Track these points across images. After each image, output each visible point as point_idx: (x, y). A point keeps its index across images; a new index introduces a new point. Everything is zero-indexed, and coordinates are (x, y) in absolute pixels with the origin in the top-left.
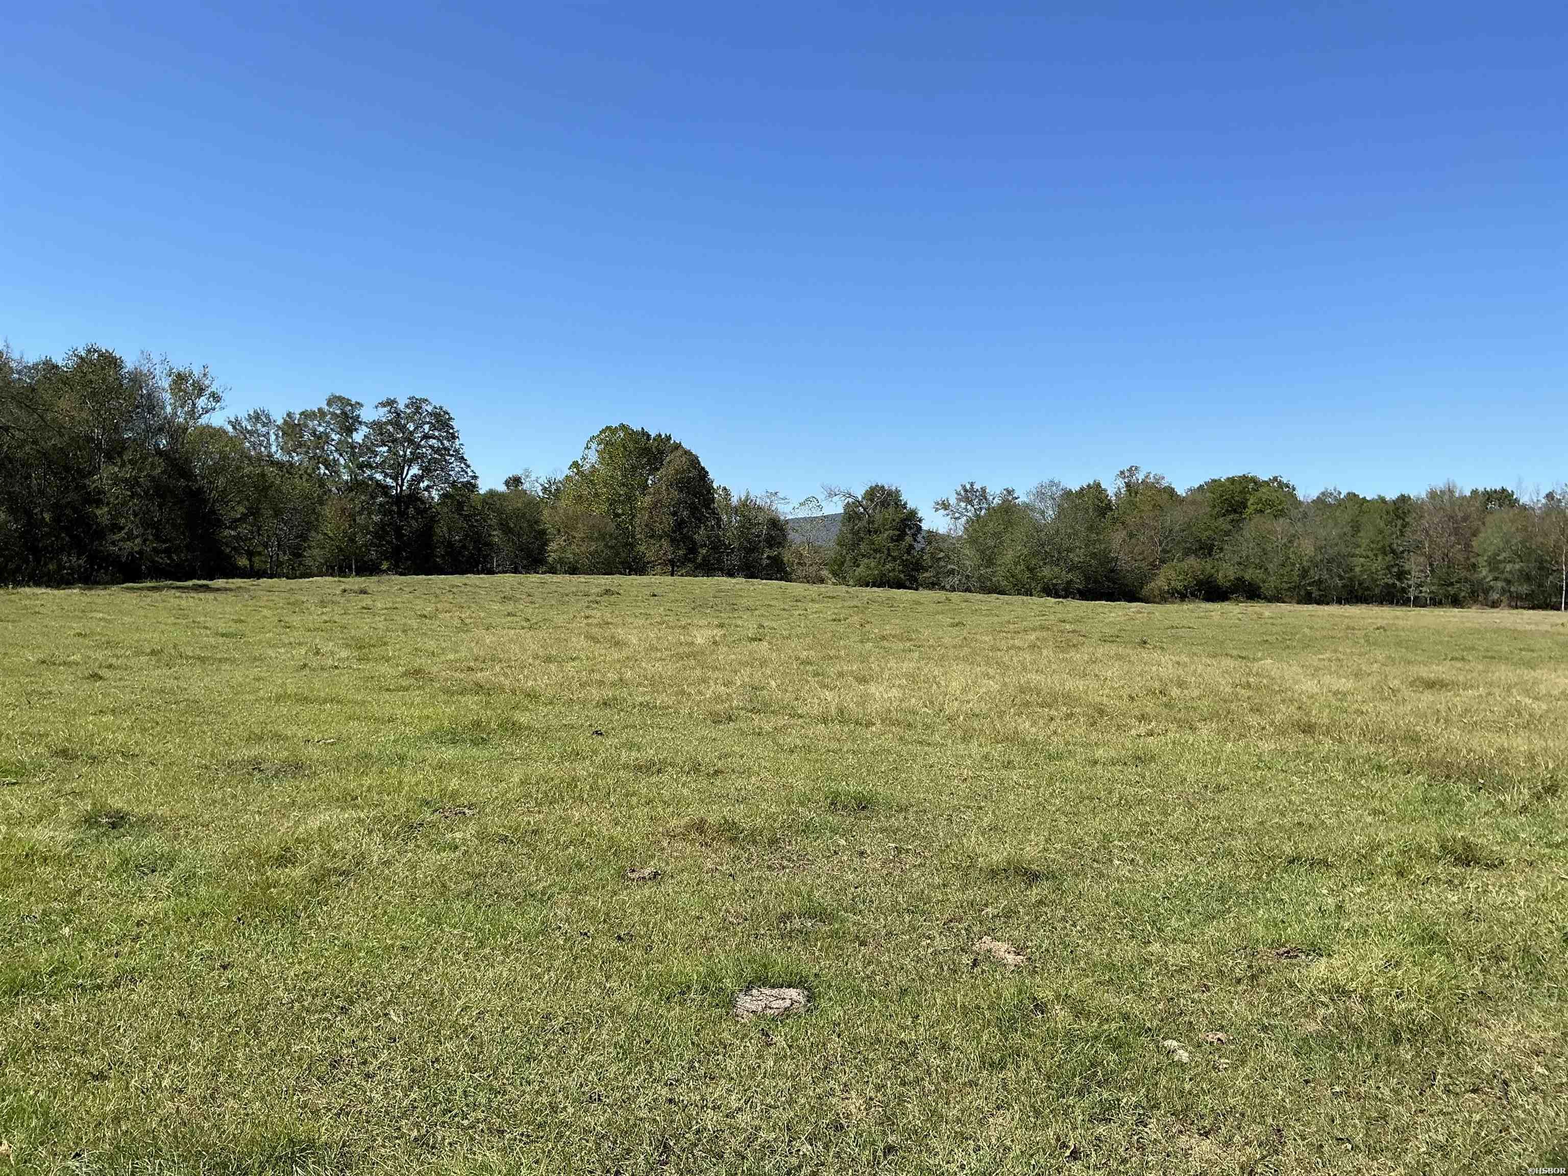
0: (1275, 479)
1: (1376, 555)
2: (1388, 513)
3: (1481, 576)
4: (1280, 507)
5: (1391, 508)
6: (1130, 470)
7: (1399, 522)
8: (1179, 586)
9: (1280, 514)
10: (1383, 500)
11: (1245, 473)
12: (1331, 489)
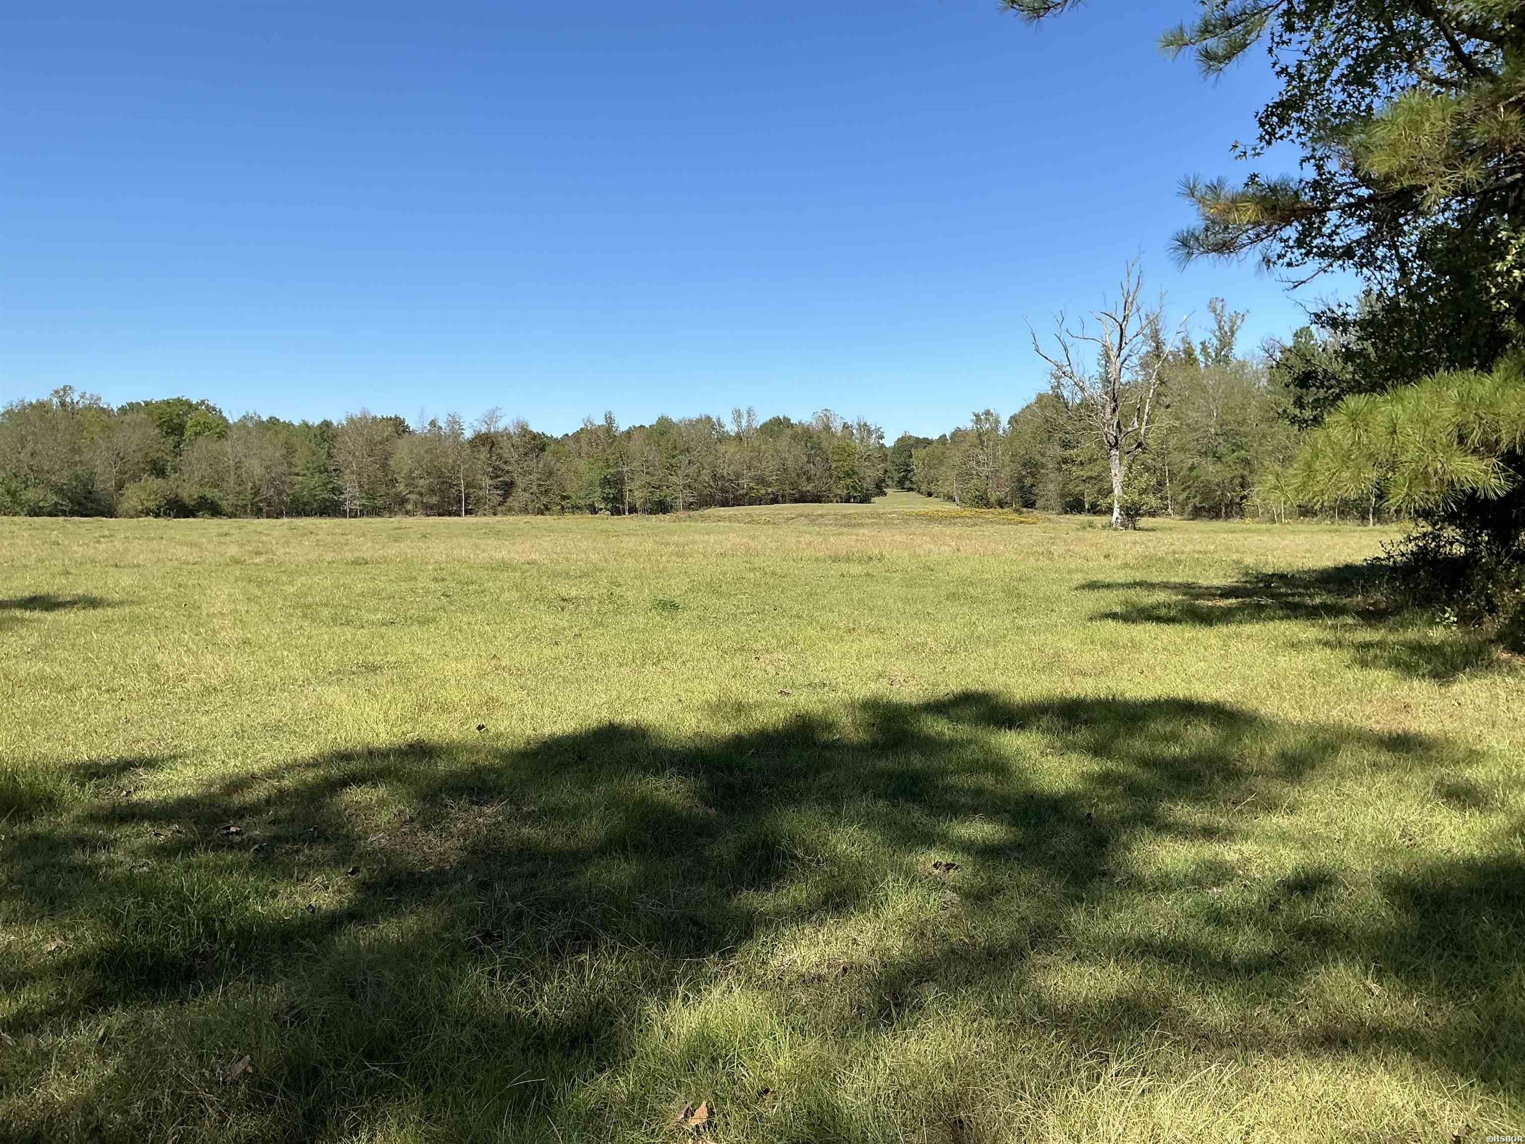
0: (203, 402)
1: (312, 474)
2: (315, 436)
3: (399, 490)
4: (218, 430)
5: (318, 432)
6: (64, 389)
7: (326, 445)
8: (152, 505)
9: (221, 436)
10: (306, 425)
11: (179, 395)
12: (251, 413)
